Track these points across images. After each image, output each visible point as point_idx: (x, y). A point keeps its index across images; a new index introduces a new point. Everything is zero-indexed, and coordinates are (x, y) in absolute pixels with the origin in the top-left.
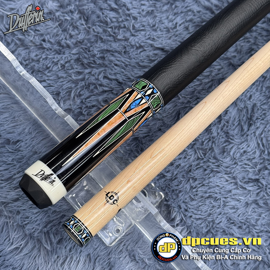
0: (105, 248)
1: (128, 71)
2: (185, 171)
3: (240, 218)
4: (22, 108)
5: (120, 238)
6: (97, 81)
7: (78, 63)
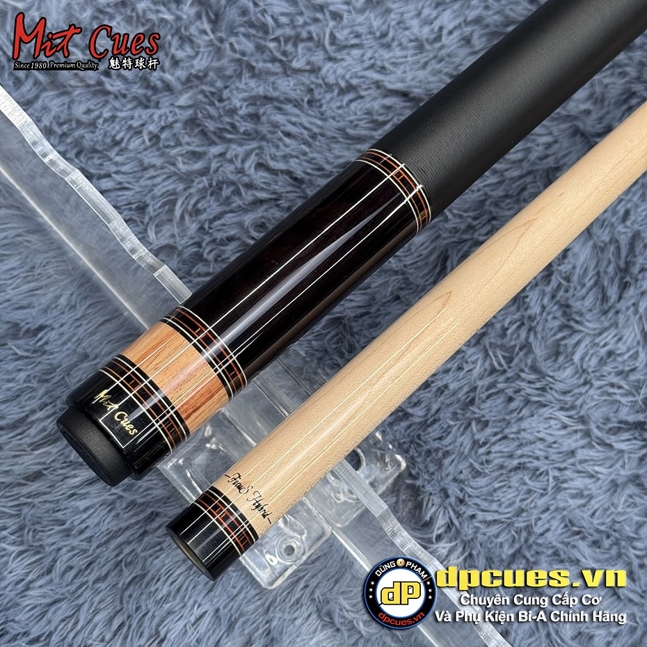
0: (257, 595)
1: (318, 149)
2: (458, 401)
3: (595, 522)
4: (52, 243)
5: (294, 567)
6: (239, 176)
7: (192, 130)
